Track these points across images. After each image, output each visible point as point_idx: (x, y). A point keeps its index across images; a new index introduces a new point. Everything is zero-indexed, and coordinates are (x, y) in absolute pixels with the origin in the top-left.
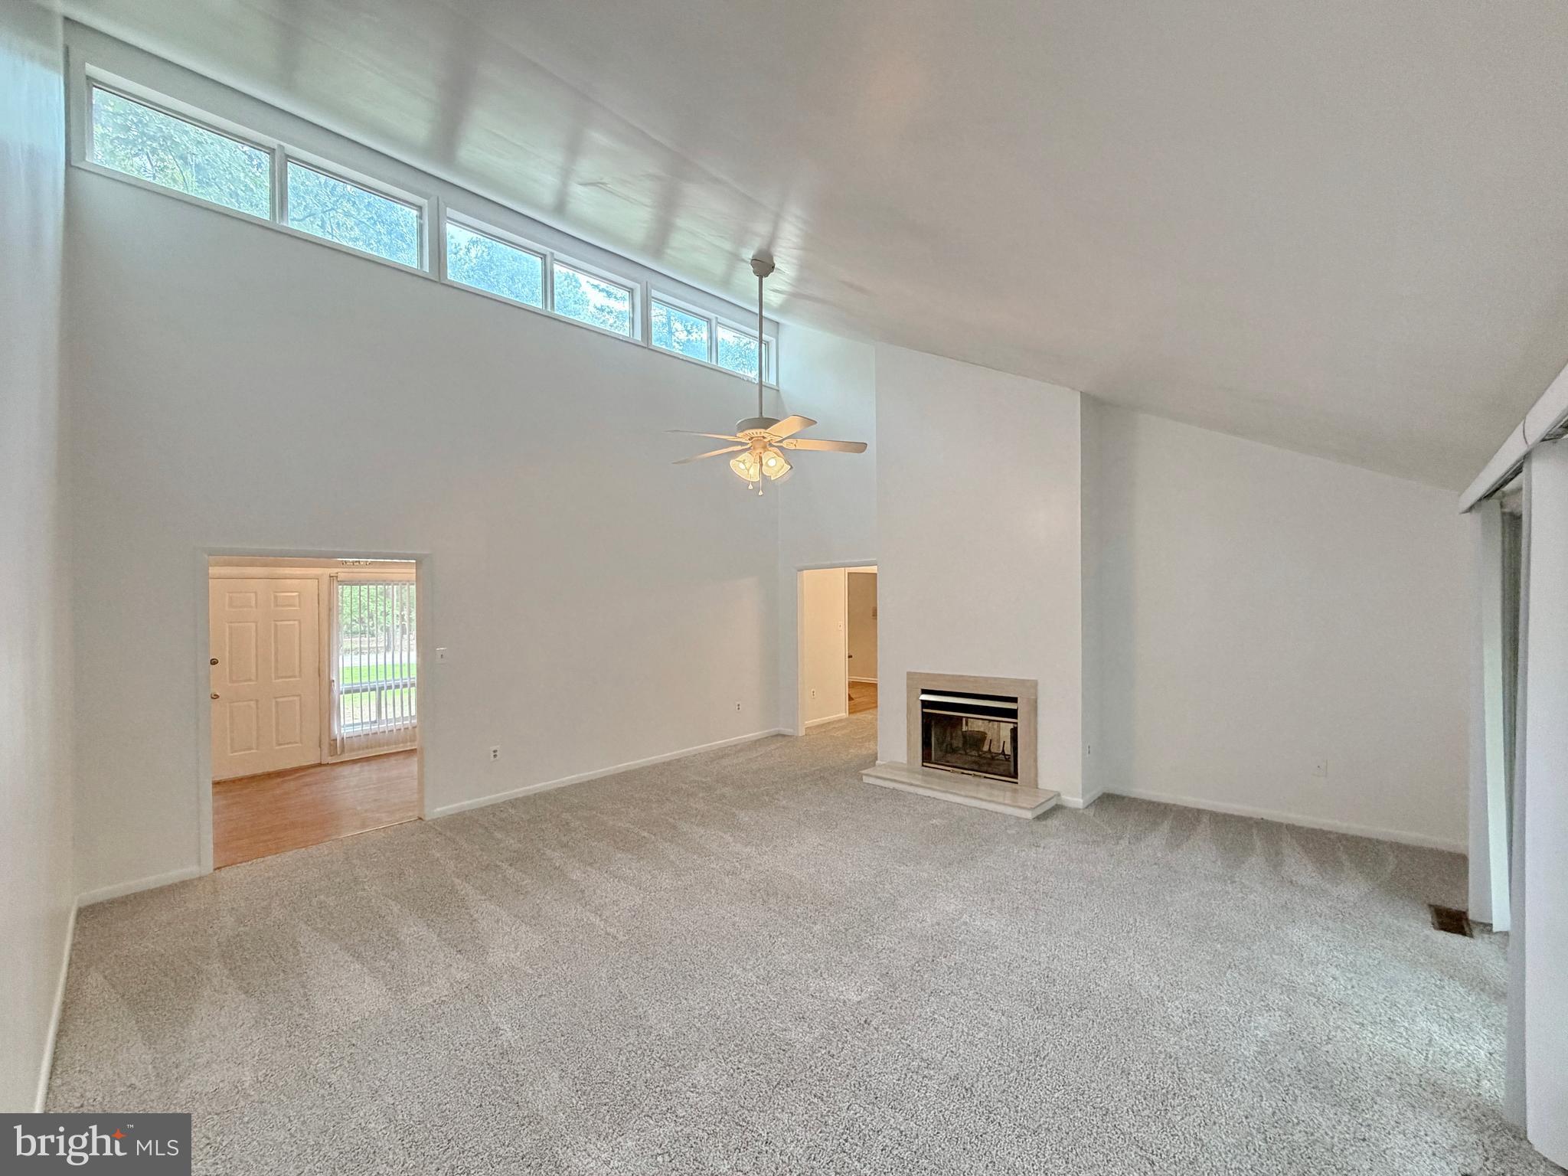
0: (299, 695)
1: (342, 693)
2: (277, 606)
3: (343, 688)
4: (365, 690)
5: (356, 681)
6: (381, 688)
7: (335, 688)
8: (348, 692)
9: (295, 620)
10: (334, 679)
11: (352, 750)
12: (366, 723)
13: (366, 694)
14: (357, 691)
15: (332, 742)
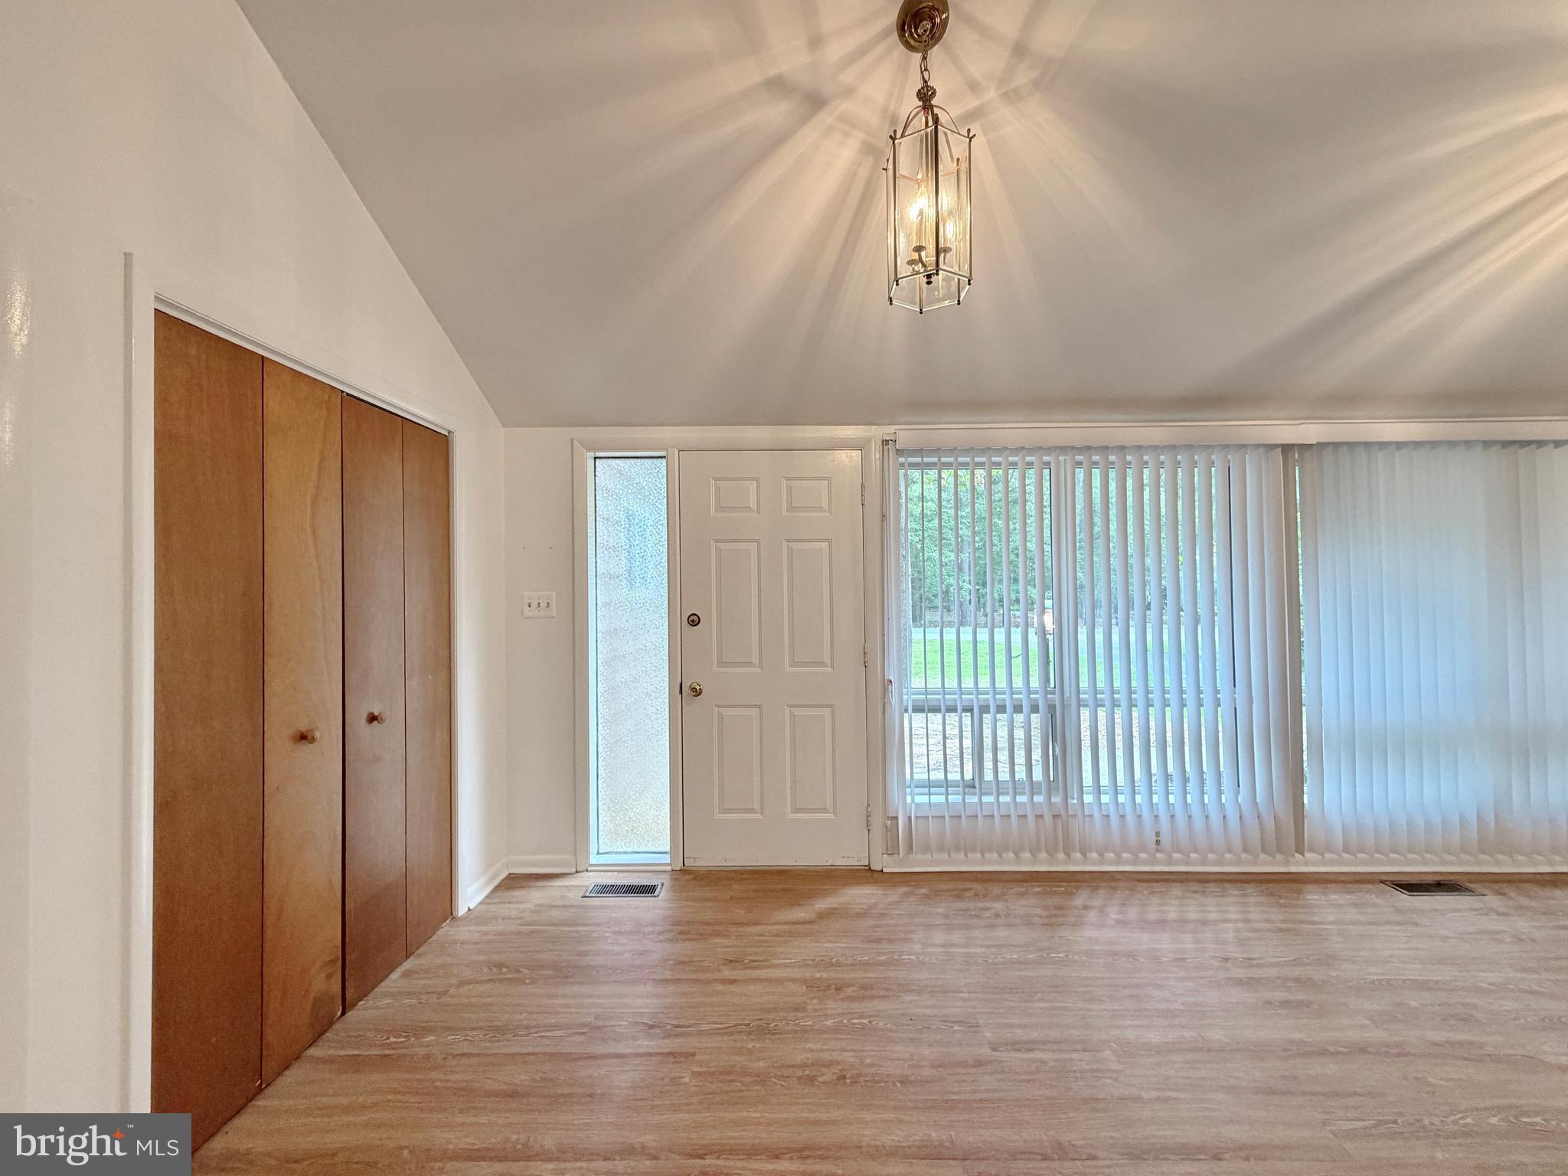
0: (831, 706)
1: (906, 710)
2: (791, 508)
3: (909, 700)
4: (952, 709)
5: (935, 683)
6: (985, 709)
7: (894, 700)
8: (918, 709)
9: (822, 541)
10: (891, 677)
11: (927, 848)
12: (956, 785)
13: (952, 718)
14: (935, 710)
15: (889, 822)
